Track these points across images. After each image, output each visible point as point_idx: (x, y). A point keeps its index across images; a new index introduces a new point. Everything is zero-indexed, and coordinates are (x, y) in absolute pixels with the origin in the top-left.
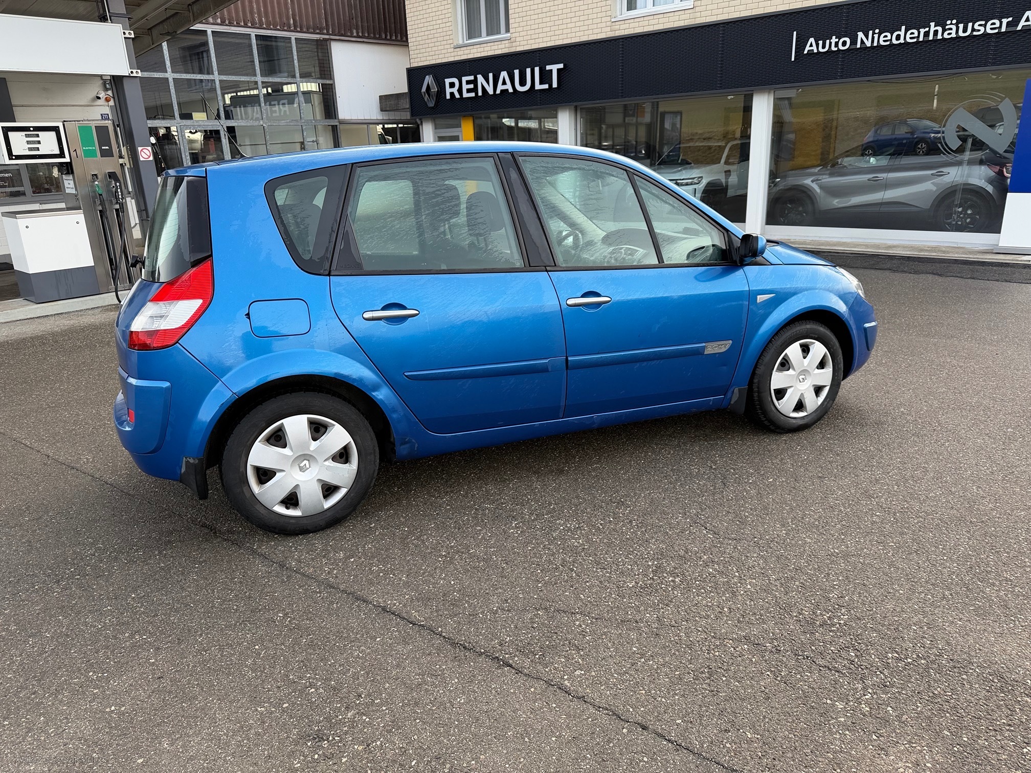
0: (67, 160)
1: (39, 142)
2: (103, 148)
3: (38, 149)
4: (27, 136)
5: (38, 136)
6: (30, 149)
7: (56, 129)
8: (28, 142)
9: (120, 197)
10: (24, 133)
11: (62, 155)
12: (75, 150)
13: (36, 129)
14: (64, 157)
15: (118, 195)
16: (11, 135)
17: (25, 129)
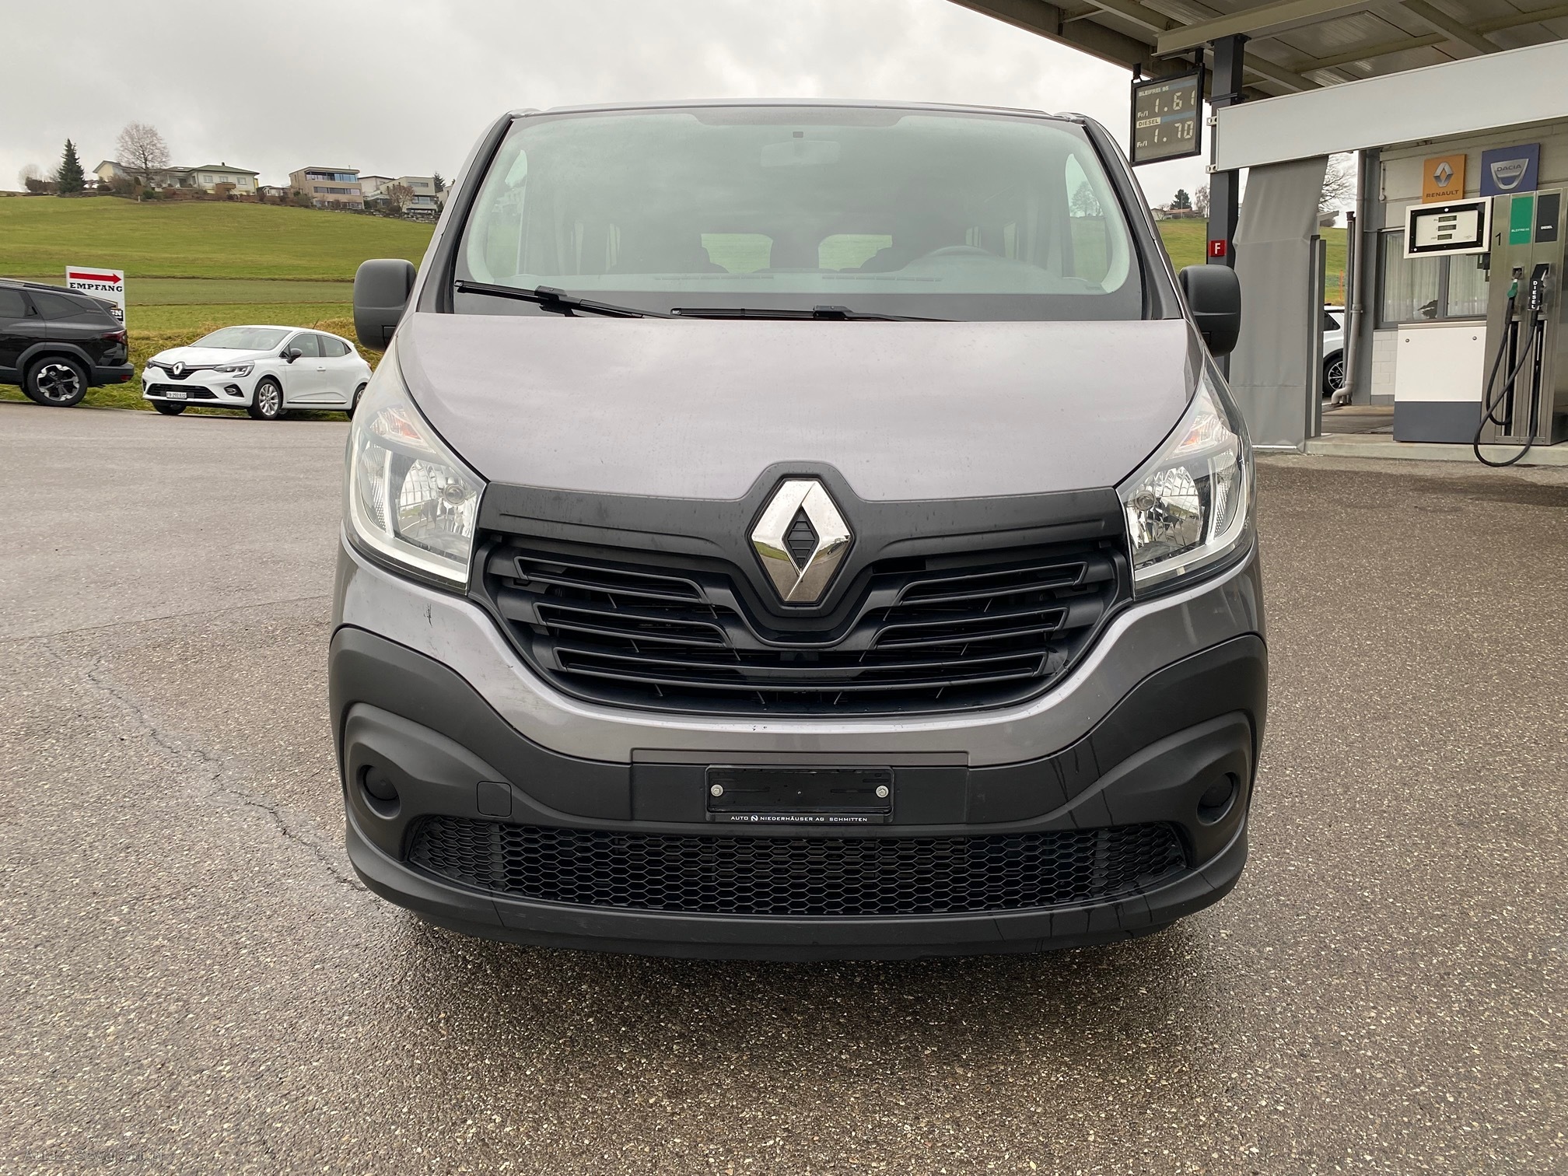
0: (1485, 248)
1: (1454, 227)
2: (1542, 228)
3: (1450, 236)
4: (1440, 220)
5: (1455, 218)
6: (1440, 237)
7: (1478, 207)
8: (1440, 228)
9: (1533, 302)
10: (1437, 217)
11: (1478, 243)
12: (1499, 235)
13: (1453, 209)
14: (1481, 246)
15: (1531, 299)
16: (1421, 220)
17: (1440, 210)
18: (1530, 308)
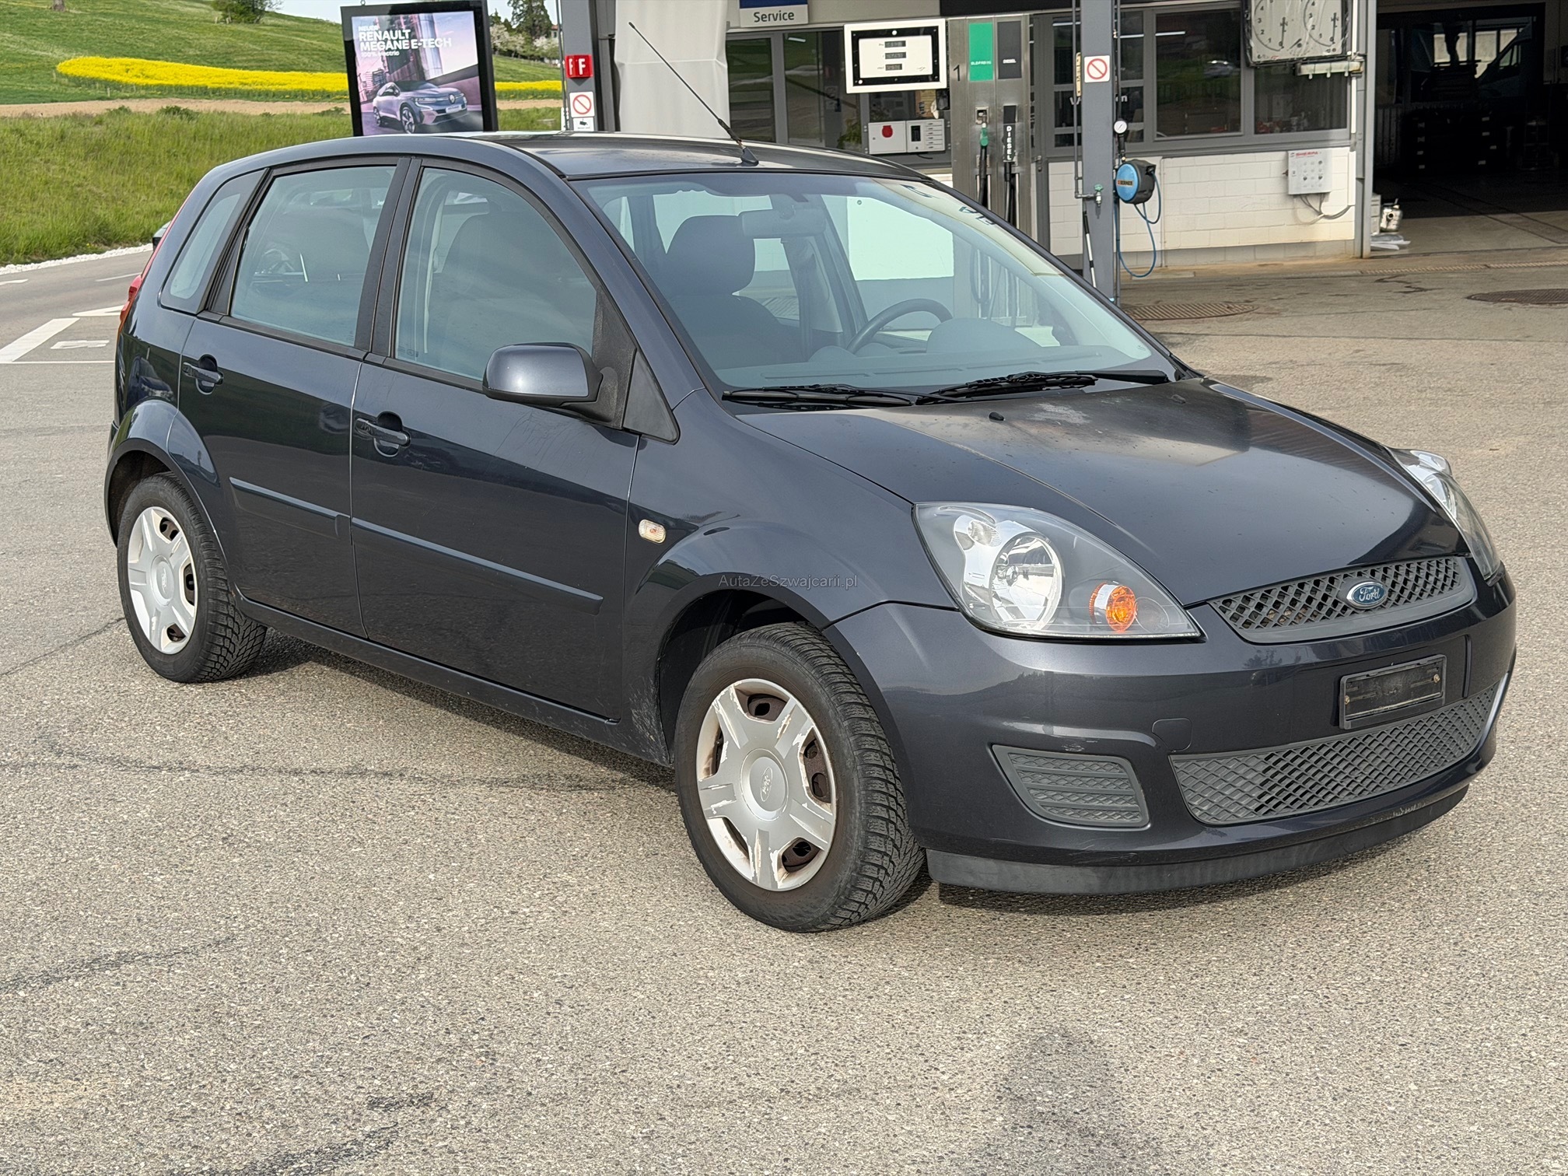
0: (942, 84)
1: (904, 55)
2: (1005, 61)
3: (900, 67)
4: (888, 45)
5: (904, 44)
6: (889, 67)
7: (932, 32)
8: (888, 56)
9: (1009, 152)
10: (883, 41)
11: (935, 76)
12: (958, 67)
13: (902, 32)
14: (938, 80)
15: (1006, 149)
16: (862, 42)
17: (887, 33)
18: (1006, 159)
